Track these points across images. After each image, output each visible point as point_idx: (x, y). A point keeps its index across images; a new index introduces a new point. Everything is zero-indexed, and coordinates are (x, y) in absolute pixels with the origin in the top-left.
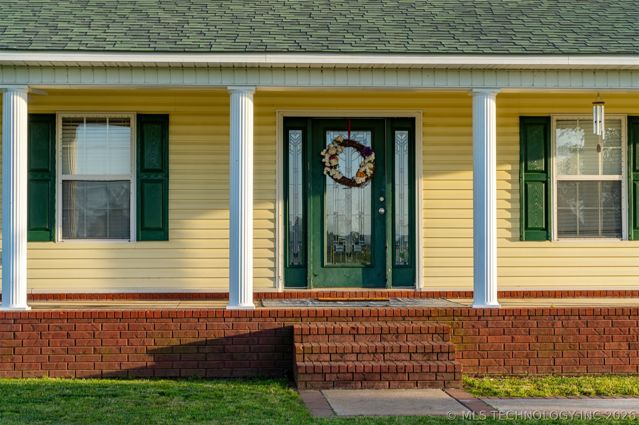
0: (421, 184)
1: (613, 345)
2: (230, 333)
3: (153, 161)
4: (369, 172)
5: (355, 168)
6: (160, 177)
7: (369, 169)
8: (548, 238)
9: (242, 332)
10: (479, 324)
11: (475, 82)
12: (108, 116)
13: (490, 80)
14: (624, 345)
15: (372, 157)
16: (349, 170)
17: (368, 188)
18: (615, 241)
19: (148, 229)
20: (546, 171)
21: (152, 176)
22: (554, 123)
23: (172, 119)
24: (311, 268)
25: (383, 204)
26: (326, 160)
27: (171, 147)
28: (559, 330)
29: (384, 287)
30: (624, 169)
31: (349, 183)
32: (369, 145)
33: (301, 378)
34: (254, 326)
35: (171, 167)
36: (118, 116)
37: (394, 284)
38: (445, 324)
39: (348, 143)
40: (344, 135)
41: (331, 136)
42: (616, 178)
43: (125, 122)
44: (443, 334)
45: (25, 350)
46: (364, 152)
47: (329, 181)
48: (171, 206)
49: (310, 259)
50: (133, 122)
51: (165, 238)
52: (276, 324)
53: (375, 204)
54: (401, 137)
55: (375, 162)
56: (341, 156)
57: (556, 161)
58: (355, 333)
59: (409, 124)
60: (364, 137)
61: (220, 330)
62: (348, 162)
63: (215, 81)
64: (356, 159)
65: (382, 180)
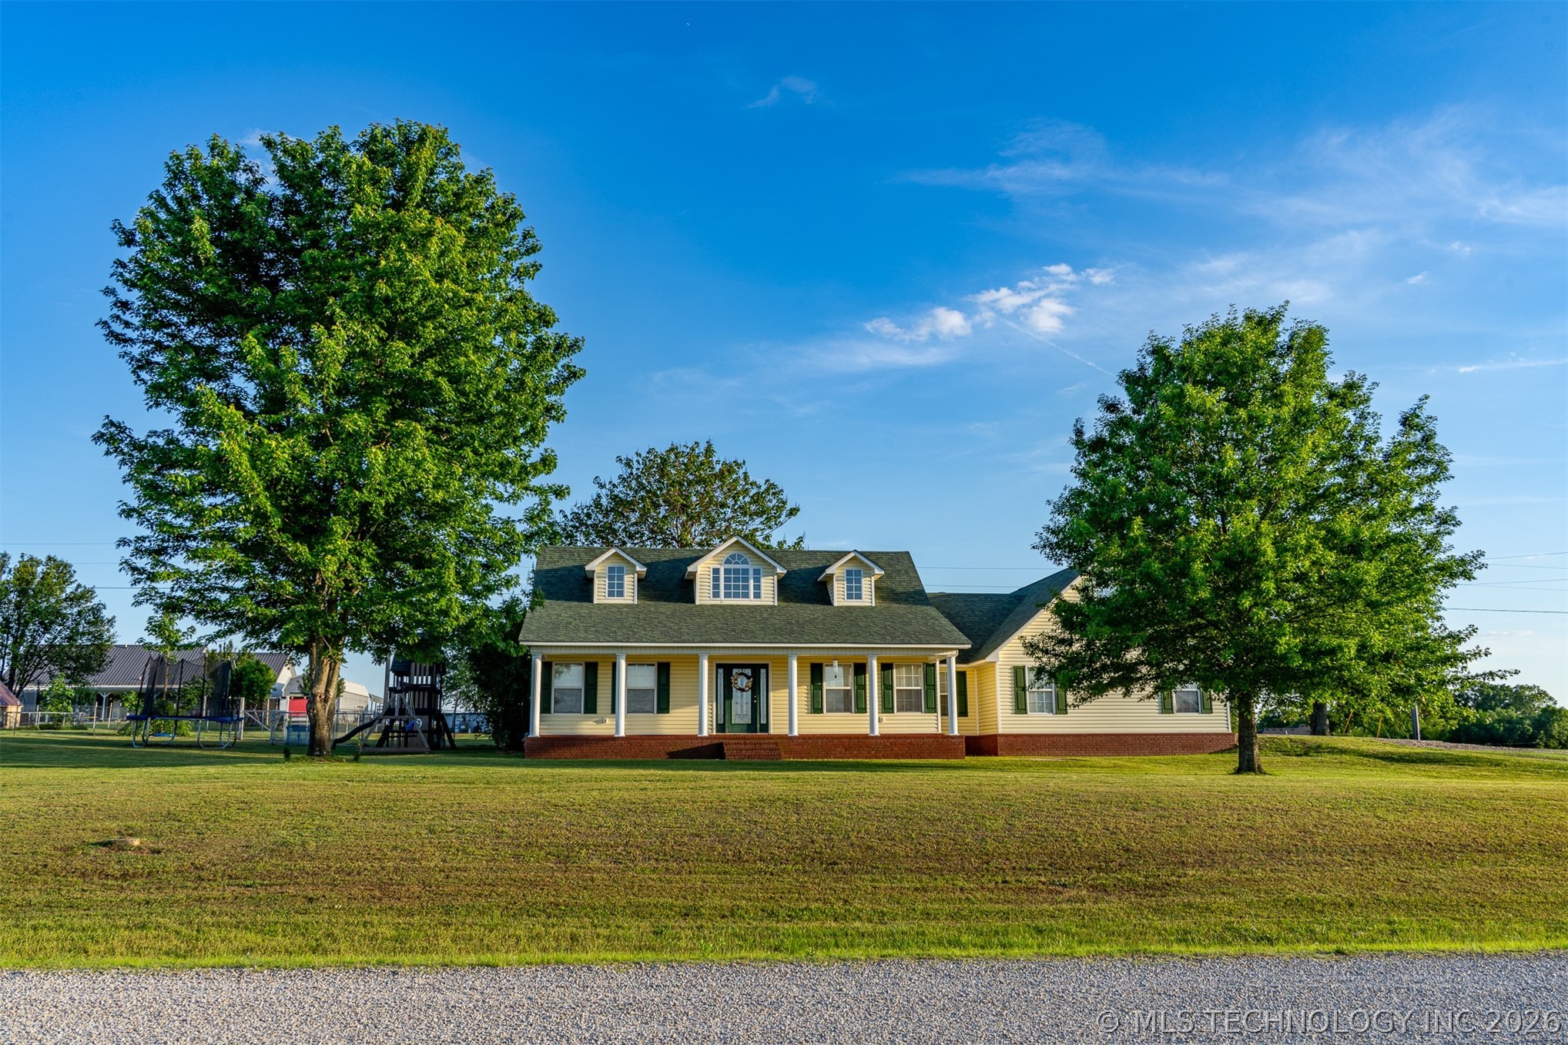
0: (771, 694)
2: (701, 744)
3: (664, 681)
5: (745, 684)
6: (666, 687)
7: (750, 685)
8: (822, 712)
9: (706, 743)
10: (790, 741)
11: (788, 653)
12: (645, 664)
13: (794, 652)
15: (751, 679)
16: (742, 684)
17: (750, 692)
18: (848, 714)
19: (662, 708)
20: (821, 686)
21: (663, 687)
22: (824, 666)
23: (671, 665)
24: (727, 725)
25: (756, 699)
26: (733, 680)
27: (671, 675)
29: (755, 732)
30: (852, 684)
31: (742, 690)
32: (750, 675)
33: (727, 758)
34: (709, 742)
35: (671, 683)
37: (758, 732)
38: (777, 741)
39: (742, 674)
40: (740, 670)
41: (735, 671)
42: (849, 688)
43: (651, 665)
44: (777, 744)
45: (625, 751)
46: (748, 677)
47: (734, 689)
48: (671, 699)
49: (727, 721)
50: (656, 666)
51: (668, 712)
52: (716, 741)
53: (753, 699)
54: (763, 671)
55: (753, 681)
56: (739, 679)
57: (824, 684)
58: (745, 744)
59: (766, 666)
60: (748, 672)
61: (696, 744)
62: (742, 682)
63: (694, 652)
64: (745, 680)
65: (755, 689)
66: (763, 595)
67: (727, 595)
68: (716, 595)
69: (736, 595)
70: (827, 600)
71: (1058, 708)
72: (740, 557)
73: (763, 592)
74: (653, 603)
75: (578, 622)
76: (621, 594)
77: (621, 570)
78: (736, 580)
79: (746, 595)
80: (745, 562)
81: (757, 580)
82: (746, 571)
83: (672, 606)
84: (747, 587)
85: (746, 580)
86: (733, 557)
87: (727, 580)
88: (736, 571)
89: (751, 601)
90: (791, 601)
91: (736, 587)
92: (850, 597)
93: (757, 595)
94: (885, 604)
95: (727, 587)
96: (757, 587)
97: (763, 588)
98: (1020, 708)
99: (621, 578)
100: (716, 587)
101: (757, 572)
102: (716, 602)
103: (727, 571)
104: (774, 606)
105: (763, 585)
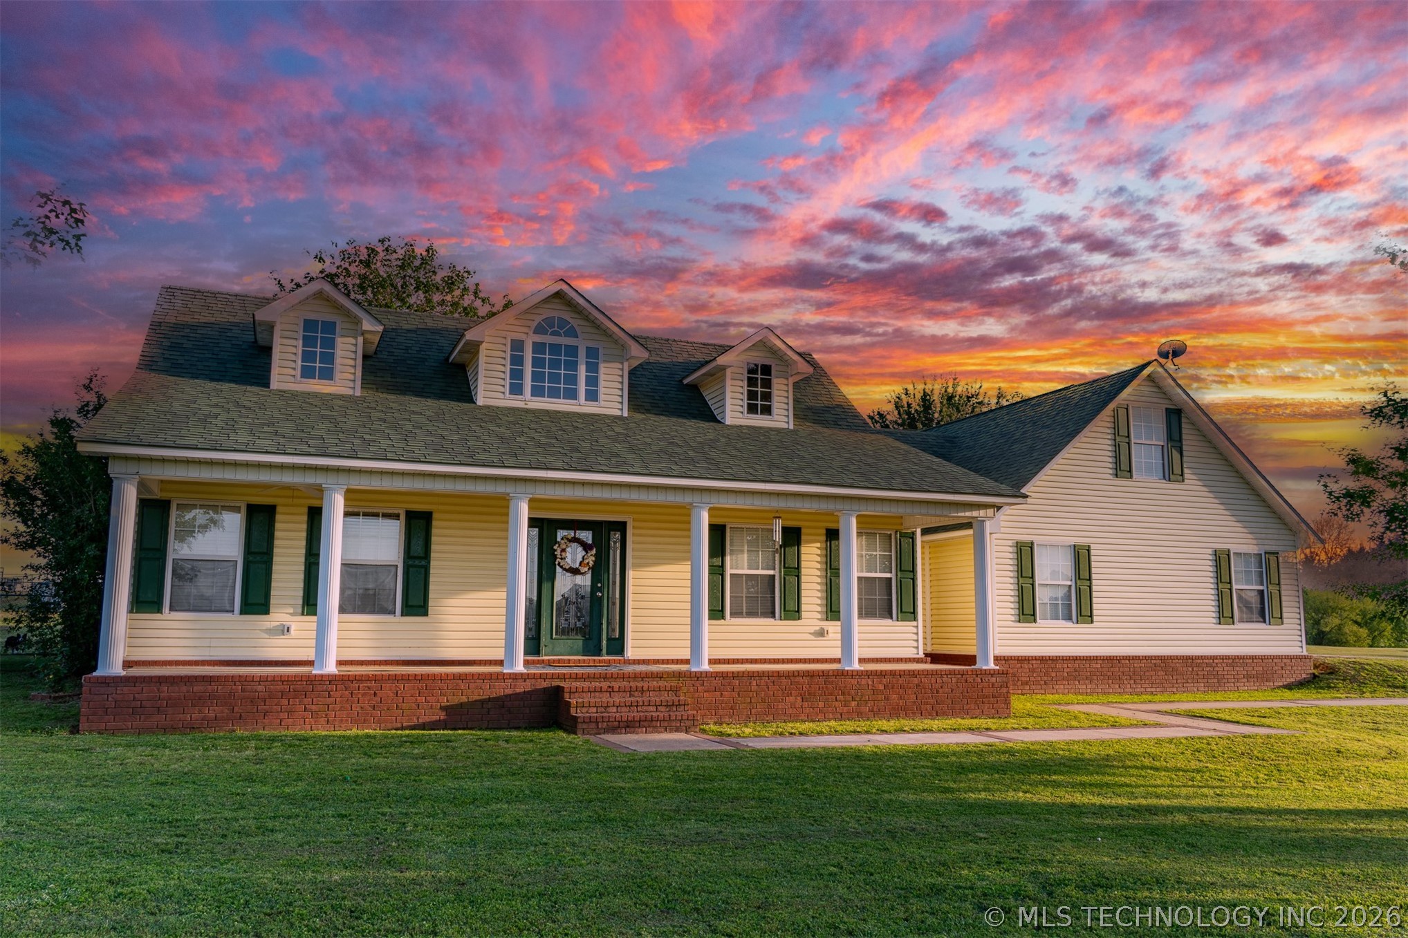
0: (631, 574)
1: (792, 699)
2: (509, 692)
3: (418, 549)
4: (591, 563)
5: (579, 559)
6: (423, 563)
7: (591, 560)
8: (723, 617)
9: (518, 691)
10: (697, 683)
11: (696, 498)
12: (381, 511)
13: (706, 497)
14: (799, 698)
15: (594, 551)
16: (574, 561)
17: (589, 576)
18: (770, 621)
19: (412, 606)
20: (724, 566)
21: (417, 562)
22: (728, 530)
23: (435, 516)
24: (543, 640)
25: (600, 590)
26: (558, 553)
27: (433, 539)
28: (754, 688)
29: (599, 655)
30: (777, 566)
31: (575, 571)
32: (590, 542)
33: (579, 726)
34: (527, 686)
35: (433, 555)
36: (390, 511)
37: (608, 654)
38: (674, 683)
39: (574, 540)
40: (571, 534)
41: (561, 534)
42: (771, 572)
43: (397, 517)
44: (676, 691)
45: (338, 707)
46: (586, 547)
47: (558, 569)
48: (431, 587)
49: (543, 632)
50: (403, 517)
51: (425, 614)
52: (545, 684)
53: (594, 588)
54: (615, 536)
55: (596, 555)
56: (569, 550)
58: (611, 690)
59: (621, 527)
60: (587, 536)
61: (501, 689)
62: (574, 555)
63: (500, 489)
64: (580, 552)
65: (599, 570)
66: (602, 397)
67: (537, 392)
68: (516, 389)
69: (554, 393)
70: (708, 415)
71: (1079, 613)
72: (562, 323)
73: (602, 390)
74: (393, 397)
75: (234, 415)
76: (328, 374)
77: (330, 327)
78: (555, 364)
79: (572, 395)
80: (572, 333)
81: (593, 368)
82: (572, 351)
83: (431, 403)
84: (573, 380)
85: (573, 366)
86: (549, 321)
87: (537, 363)
88: (555, 348)
89: (580, 406)
90: (648, 411)
91: (555, 378)
92: (752, 409)
93: (592, 396)
94: (808, 428)
95: (536, 377)
96: (593, 381)
97: (602, 383)
98: (1026, 611)
99: (330, 344)
100: (517, 374)
101: (592, 353)
102: (516, 402)
103: (538, 348)
104: (620, 418)
105: (602, 377)
